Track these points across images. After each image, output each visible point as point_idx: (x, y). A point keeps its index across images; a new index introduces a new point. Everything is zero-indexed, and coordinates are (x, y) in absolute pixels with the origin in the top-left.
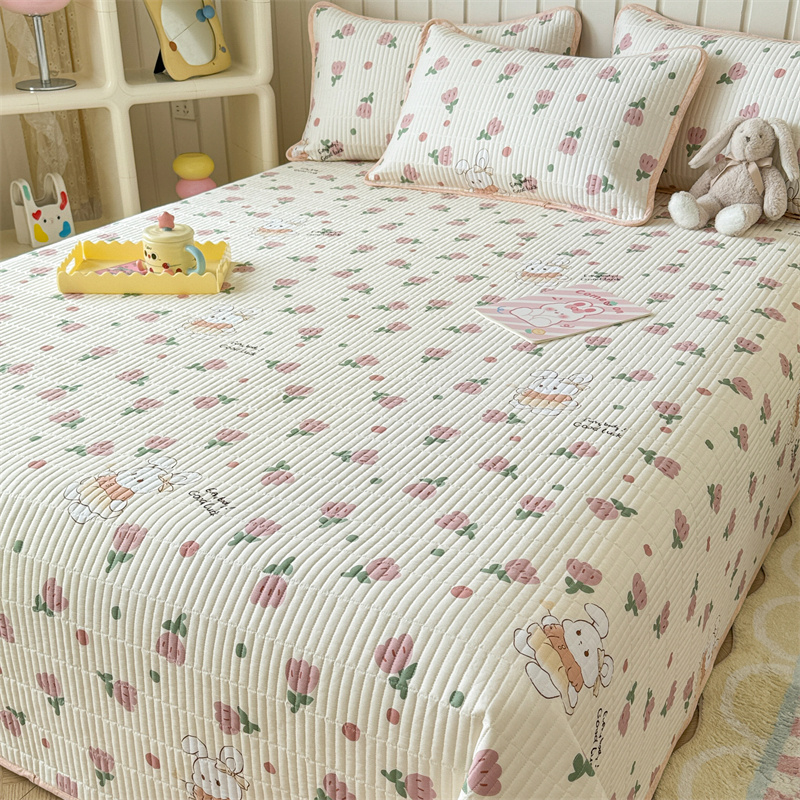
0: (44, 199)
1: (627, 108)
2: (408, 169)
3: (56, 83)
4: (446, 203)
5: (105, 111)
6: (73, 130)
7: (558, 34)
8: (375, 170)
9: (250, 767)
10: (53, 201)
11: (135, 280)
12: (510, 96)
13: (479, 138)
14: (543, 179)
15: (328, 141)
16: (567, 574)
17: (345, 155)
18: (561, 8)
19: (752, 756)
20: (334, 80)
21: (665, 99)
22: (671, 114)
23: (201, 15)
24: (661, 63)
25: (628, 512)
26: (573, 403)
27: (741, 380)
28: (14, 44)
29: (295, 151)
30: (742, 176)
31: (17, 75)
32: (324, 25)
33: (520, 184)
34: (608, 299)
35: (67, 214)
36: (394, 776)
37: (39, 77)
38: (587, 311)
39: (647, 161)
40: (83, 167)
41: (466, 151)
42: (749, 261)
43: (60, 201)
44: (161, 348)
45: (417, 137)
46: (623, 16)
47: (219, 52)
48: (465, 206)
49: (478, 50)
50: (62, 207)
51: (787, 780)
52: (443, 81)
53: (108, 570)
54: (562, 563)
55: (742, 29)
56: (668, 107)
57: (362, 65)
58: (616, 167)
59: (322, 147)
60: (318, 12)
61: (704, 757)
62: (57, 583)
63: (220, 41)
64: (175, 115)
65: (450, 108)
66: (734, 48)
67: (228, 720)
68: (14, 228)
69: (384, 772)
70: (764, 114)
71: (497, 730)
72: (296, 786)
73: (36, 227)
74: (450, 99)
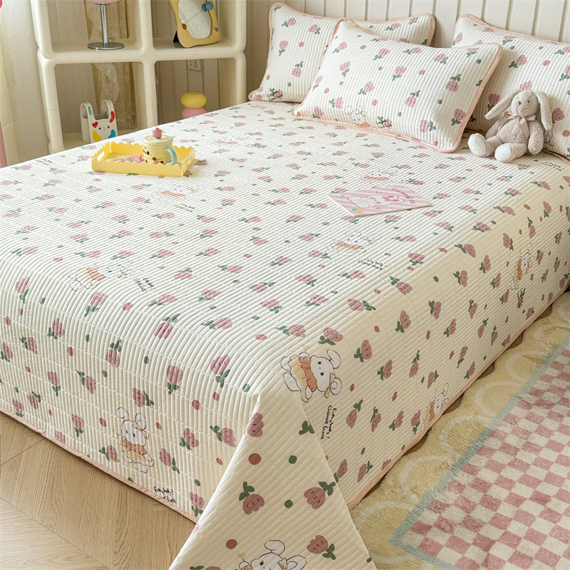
0: (100, 115)
1: (449, 80)
2: (317, 110)
3: (112, 45)
4: (337, 132)
5: (139, 64)
6: (125, 73)
7: (419, 31)
8: (298, 109)
9: (149, 426)
10: (107, 117)
11: (135, 166)
12: (380, 68)
13: (359, 94)
14: (395, 120)
15: (274, 89)
16: (322, 334)
17: (284, 98)
18: (424, 14)
19: (449, 463)
20: (280, 52)
21: (473, 76)
22: (477, 85)
23: (204, 8)
24: (473, 53)
25: (369, 308)
26: (363, 250)
27: (470, 246)
28: (92, 19)
29: (255, 94)
30: (516, 126)
31: (92, 38)
32: (278, 17)
33: (382, 122)
34: (409, 194)
35: (114, 125)
36: (216, 429)
37: (102, 41)
38: (394, 201)
39: (459, 113)
40: (130, 96)
41: (351, 101)
42: (507, 179)
43: (110, 117)
44: (141, 204)
45: (323, 90)
46: (461, 20)
47: (214, 31)
48: (348, 135)
49: (366, 39)
50: (111, 121)
51: (466, 476)
52: (342, 58)
53: (86, 315)
54: (322, 329)
55: (533, 34)
56: (475, 80)
57: (298, 44)
58: (439, 116)
59: (271, 93)
60: (275, 9)
61: (421, 459)
62: (60, 321)
63: (215, 25)
64: (189, 68)
65: (344, 74)
66: (522, 46)
67: (139, 398)
68: (81, 131)
69: (211, 427)
70: (534, 89)
71: (263, 404)
72: (171, 436)
73: (94, 132)
74: (345, 69)
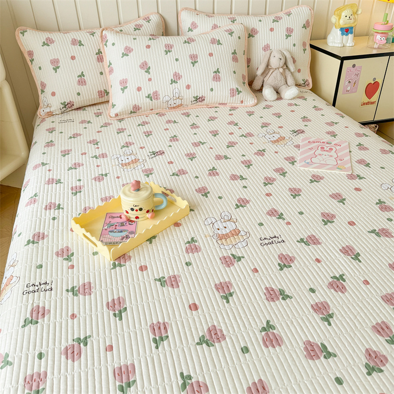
1: (231, 55)
2: (135, 107)
12: (177, 60)
13: (171, 84)
15: (65, 102)
17: (75, 107)
18: (152, 14)
20: (55, 69)
21: (240, 48)
22: (244, 54)
24: (233, 33)
33: (197, 100)
38: (331, 150)
39: (244, 77)
45: (135, 90)
49: (143, 40)
52: (135, 59)
56: (242, 52)
58: (238, 82)
59: (62, 106)
60: (23, 33)
65: (148, 71)
